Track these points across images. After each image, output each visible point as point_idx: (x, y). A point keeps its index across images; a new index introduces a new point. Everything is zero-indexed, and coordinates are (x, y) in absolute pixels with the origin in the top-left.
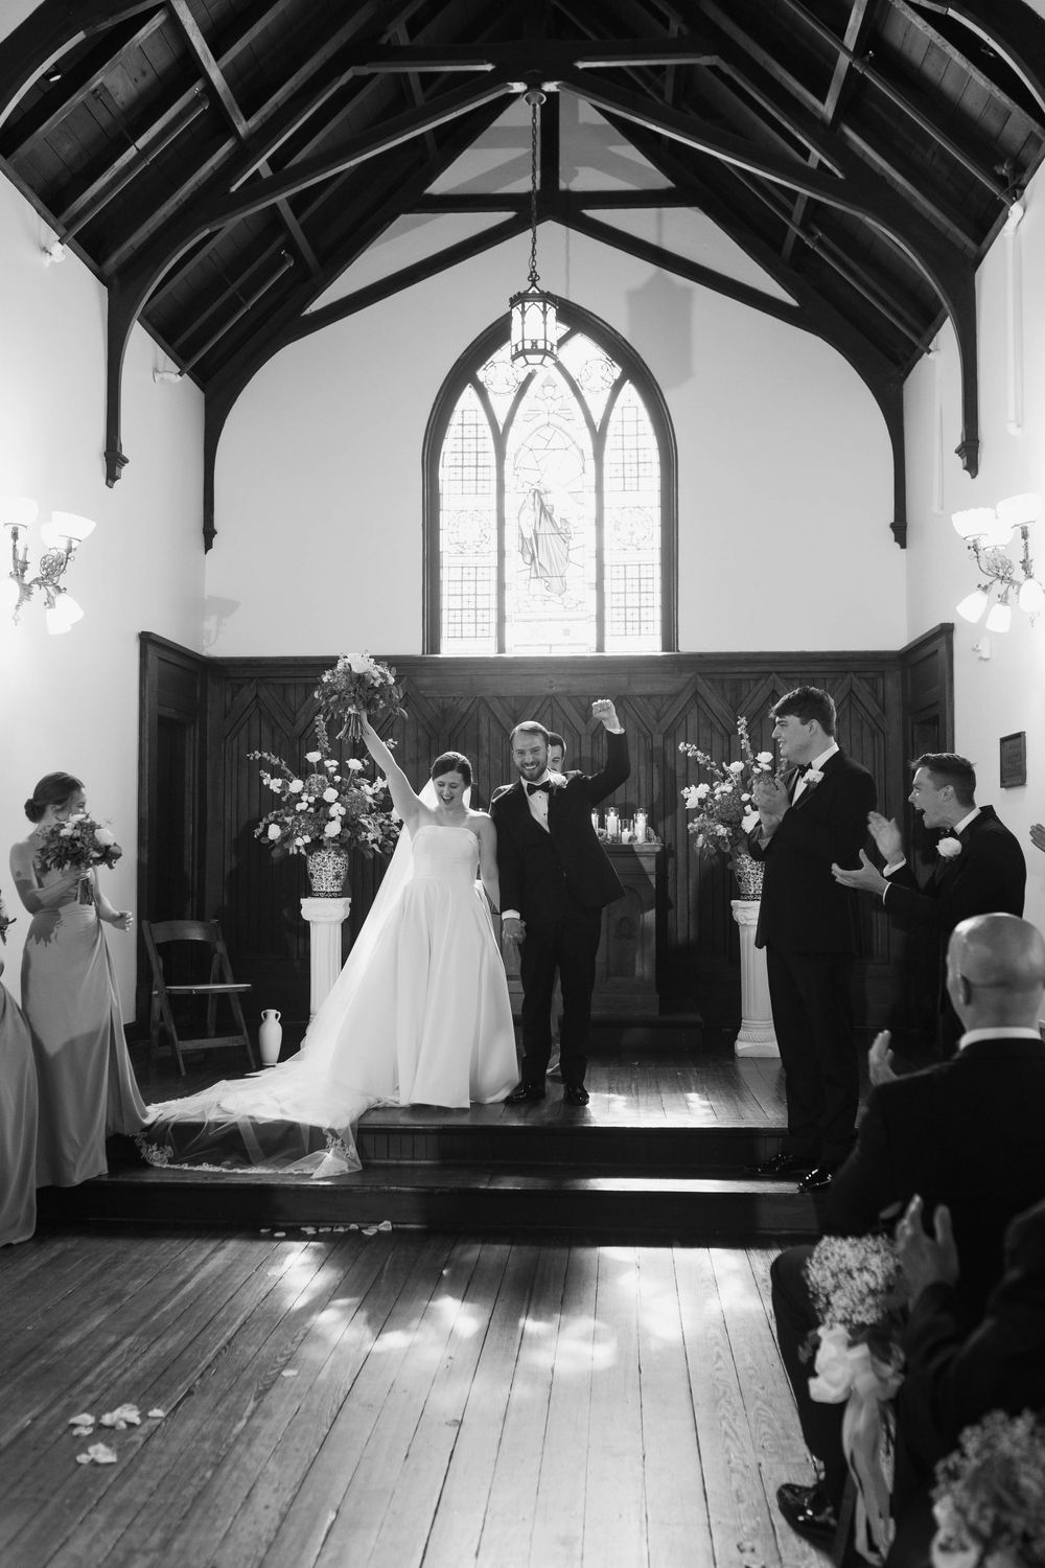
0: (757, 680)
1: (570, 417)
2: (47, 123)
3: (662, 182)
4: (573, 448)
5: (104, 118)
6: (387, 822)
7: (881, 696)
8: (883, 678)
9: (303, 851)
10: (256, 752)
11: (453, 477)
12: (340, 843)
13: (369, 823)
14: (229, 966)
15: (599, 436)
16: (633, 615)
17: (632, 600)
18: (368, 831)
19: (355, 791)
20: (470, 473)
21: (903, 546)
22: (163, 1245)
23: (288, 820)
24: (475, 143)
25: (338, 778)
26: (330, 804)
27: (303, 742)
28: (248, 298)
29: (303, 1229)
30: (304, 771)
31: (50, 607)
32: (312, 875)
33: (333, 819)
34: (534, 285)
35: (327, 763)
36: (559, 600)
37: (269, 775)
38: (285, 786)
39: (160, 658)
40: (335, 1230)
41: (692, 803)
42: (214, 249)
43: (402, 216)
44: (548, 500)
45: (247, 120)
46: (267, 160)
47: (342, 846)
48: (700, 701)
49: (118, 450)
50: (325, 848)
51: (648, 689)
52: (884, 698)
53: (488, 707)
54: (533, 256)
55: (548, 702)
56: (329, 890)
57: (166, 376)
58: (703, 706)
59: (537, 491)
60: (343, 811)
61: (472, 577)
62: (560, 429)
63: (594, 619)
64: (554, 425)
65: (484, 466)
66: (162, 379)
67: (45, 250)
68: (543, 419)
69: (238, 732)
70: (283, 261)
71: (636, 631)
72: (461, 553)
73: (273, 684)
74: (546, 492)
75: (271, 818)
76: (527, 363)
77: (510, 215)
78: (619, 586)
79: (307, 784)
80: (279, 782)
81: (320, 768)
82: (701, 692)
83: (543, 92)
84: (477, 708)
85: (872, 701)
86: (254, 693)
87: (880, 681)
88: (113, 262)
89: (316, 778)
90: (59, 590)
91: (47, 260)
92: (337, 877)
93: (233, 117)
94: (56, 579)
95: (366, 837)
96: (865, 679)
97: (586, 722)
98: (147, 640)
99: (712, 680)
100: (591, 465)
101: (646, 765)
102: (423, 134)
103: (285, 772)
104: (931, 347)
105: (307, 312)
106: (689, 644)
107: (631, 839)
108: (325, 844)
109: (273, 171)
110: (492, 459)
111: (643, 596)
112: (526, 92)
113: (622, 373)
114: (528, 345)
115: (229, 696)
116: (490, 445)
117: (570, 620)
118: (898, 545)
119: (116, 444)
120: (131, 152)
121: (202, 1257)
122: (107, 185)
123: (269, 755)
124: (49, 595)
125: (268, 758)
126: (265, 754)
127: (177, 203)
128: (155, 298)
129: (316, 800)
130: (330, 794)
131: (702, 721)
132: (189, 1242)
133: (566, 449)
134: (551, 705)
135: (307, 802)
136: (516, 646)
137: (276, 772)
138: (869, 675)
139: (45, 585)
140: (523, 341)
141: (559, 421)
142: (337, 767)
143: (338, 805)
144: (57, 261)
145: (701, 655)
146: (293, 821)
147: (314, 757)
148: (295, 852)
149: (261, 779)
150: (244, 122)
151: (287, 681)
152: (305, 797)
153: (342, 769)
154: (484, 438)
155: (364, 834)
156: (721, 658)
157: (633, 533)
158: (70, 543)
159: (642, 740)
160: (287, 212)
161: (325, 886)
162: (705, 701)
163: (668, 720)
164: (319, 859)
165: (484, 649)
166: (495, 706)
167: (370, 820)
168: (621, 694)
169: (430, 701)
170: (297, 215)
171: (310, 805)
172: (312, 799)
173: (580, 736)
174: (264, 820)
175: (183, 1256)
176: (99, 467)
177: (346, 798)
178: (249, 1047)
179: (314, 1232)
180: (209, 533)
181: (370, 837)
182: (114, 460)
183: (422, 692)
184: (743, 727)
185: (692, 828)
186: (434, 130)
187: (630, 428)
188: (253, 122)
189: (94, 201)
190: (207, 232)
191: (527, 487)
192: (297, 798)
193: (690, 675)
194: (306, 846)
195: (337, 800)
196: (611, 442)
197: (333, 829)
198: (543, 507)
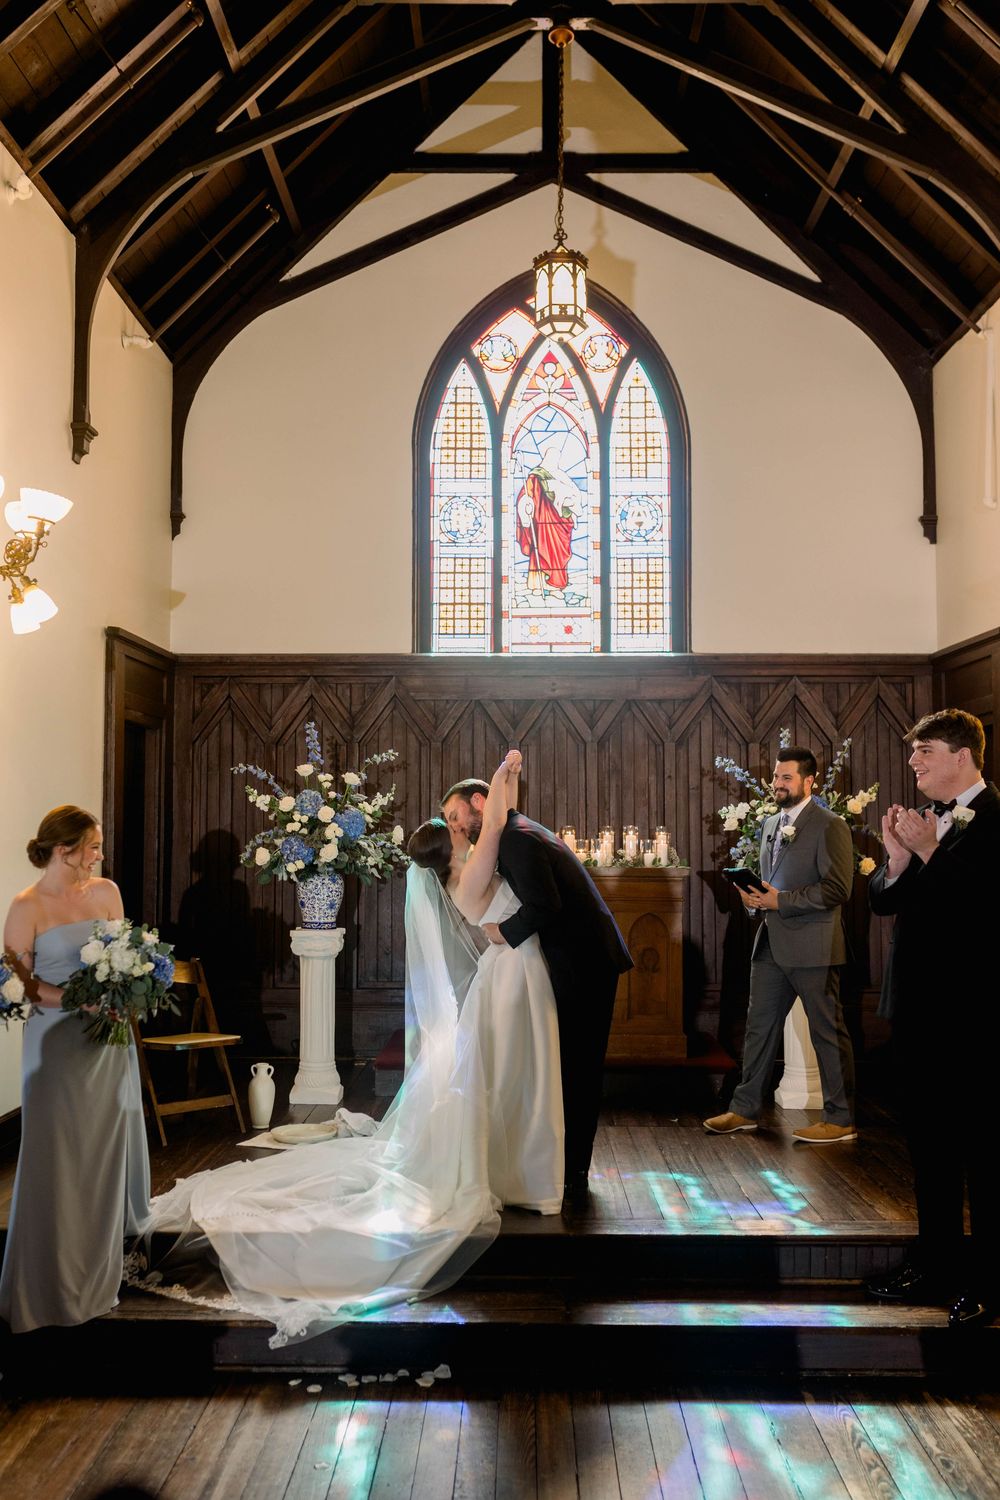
0: (777, 685)
1: (573, 396)
2: (14, 34)
3: (672, 144)
4: (576, 431)
5: (79, 34)
6: (388, 844)
7: (910, 701)
8: (913, 682)
9: (294, 877)
10: (241, 765)
11: (444, 460)
12: (337, 868)
13: (369, 846)
14: (213, 1012)
15: (604, 418)
16: (640, 612)
17: (640, 596)
18: (368, 855)
19: (353, 809)
20: (463, 456)
21: (933, 540)
22: (171, 1412)
23: (278, 842)
24: (470, 99)
25: (332, 795)
26: (326, 825)
27: (280, 748)
28: (228, 257)
29: (341, 1378)
30: (295, 787)
31: (15, 602)
32: (303, 904)
33: (328, 842)
34: (560, 243)
35: (321, 777)
36: (559, 594)
37: (256, 792)
38: (273, 805)
39: (127, 656)
40: (381, 1380)
41: (731, 825)
42: (190, 201)
43: (392, 175)
44: (550, 486)
45: (238, 50)
46: (257, 100)
47: (337, 871)
48: (715, 706)
49: (87, 421)
50: (318, 874)
51: (659, 694)
52: (913, 703)
53: (485, 710)
54: (560, 211)
55: (550, 706)
56: (322, 921)
57: (136, 341)
58: (719, 711)
59: (536, 476)
60: (340, 833)
61: (466, 569)
62: (562, 409)
63: (598, 615)
64: (554, 405)
65: (479, 449)
66: (131, 344)
67: (8, 185)
68: (542, 399)
69: (207, 738)
70: (268, 216)
71: (644, 630)
72: (454, 542)
73: (247, 684)
74: (547, 478)
75: (259, 841)
76: (555, 331)
77: (510, 177)
78: (626, 580)
79: (299, 802)
80: (267, 798)
81: (313, 782)
82: (717, 697)
83: (571, 29)
84: (473, 712)
85: (901, 707)
86: (227, 693)
87: (909, 686)
88: (81, 207)
89: (309, 794)
90: (28, 582)
91: (11, 197)
92: (332, 906)
93: (223, 44)
94: (22, 569)
95: (366, 862)
96: (893, 684)
97: (591, 728)
98: (113, 635)
99: (729, 685)
100: (595, 449)
101: (657, 775)
102: (417, 82)
103: (273, 787)
104: (979, 324)
105: (287, 277)
106: (703, 643)
107: (654, 862)
108: (319, 870)
109: (261, 111)
110: (487, 441)
111: (652, 591)
112: (552, 29)
113: (628, 351)
114: (556, 311)
115: (198, 696)
116: (486, 427)
117: (572, 617)
118: (927, 540)
119: (83, 413)
120: (112, 75)
121: (225, 1433)
122: (78, 116)
123: (255, 768)
124: (14, 586)
125: (255, 772)
126: (251, 768)
127: (153, 145)
128: (130, 249)
129: (310, 819)
130: (326, 813)
131: (717, 728)
132: (202, 1404)
133: (569, 431)
134: (553, 709)
135: (300, 822)
136: (513, 644)
137: (264, 788)
138: (897, 679)
139: (11, 574)
140: (550, 305)
141: (560, 401)
142: (332, 782)
143: (334, 826)
144: (22, 198)
145: (716, 657)
146: (283, 844)
147: (305, 770)
148: (285, 878)
149: (247, 795)
150: (235, 51)
151: (263, 680)
152: (297, 816)
153: (339, 785)
154: (479, 418)
155: (363, 858)
156: (739, 660)
157: (640, 524)
158: (42, 525)
159: (653, 748)
160: (271, 159)
161: (317, 916)
162: (720, 706)
163: (680, 727)
164: (311, 887)
165: (478, 646)
166: (493, 709)
167: (370, 841)
168: (630, 698)
169: (421, 705)
170: (283, 167)
171: (303, 826)
172: (305, 819)
173: (585, 743)
174: (251, 842)
175: (199, 1431)
176: (65, 439)
177: (342, 817)
178: (237, 1106)
179: (356, 1384)
180: (177, 518)
181: (371, 861)
182: (81, 432)
183: (412, 694)
184: (785, 739)
185: (734, 854)
186: (429, 76)
187: (638, 410)
188: (244, 53)
189: (63, 134)
190: (190, 176)
191: (527, 472)
192: (288, 818)
193: (705, 678)
194: (298, 873)
195: (333, 820)
196: (617, 424)
197: (329, 853)
198: (543, 493)
